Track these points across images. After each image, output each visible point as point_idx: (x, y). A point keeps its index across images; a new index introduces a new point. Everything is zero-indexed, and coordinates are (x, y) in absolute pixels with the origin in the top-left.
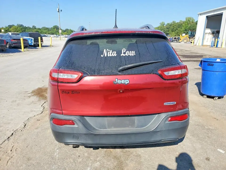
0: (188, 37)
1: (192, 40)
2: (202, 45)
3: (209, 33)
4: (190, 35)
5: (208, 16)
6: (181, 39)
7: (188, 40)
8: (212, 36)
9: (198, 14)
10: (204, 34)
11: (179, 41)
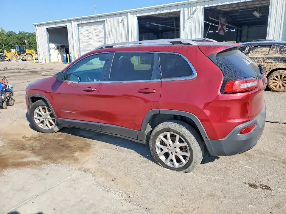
0: (17, 54)
1: (23, 57)
2: (50, 62)
3: (54, 48)
4: (18, 50)
5: (48, 28)
6: (7, 57)
7: (18, 57)
8: (58, 51)
9: (34, 25)
10: (50, 49)
11: (5, 59)
